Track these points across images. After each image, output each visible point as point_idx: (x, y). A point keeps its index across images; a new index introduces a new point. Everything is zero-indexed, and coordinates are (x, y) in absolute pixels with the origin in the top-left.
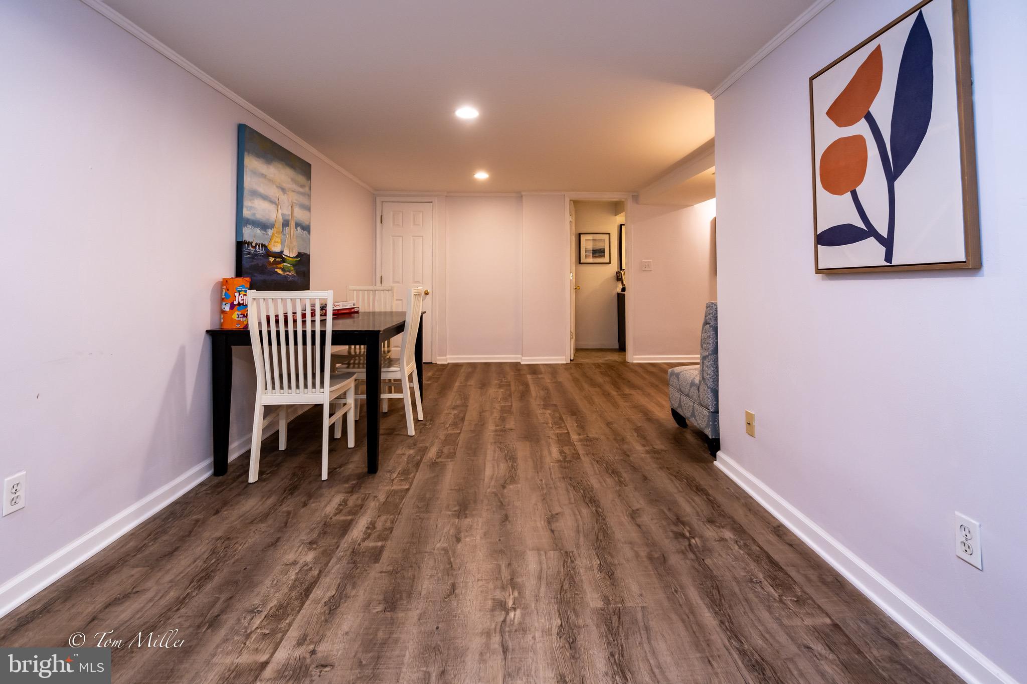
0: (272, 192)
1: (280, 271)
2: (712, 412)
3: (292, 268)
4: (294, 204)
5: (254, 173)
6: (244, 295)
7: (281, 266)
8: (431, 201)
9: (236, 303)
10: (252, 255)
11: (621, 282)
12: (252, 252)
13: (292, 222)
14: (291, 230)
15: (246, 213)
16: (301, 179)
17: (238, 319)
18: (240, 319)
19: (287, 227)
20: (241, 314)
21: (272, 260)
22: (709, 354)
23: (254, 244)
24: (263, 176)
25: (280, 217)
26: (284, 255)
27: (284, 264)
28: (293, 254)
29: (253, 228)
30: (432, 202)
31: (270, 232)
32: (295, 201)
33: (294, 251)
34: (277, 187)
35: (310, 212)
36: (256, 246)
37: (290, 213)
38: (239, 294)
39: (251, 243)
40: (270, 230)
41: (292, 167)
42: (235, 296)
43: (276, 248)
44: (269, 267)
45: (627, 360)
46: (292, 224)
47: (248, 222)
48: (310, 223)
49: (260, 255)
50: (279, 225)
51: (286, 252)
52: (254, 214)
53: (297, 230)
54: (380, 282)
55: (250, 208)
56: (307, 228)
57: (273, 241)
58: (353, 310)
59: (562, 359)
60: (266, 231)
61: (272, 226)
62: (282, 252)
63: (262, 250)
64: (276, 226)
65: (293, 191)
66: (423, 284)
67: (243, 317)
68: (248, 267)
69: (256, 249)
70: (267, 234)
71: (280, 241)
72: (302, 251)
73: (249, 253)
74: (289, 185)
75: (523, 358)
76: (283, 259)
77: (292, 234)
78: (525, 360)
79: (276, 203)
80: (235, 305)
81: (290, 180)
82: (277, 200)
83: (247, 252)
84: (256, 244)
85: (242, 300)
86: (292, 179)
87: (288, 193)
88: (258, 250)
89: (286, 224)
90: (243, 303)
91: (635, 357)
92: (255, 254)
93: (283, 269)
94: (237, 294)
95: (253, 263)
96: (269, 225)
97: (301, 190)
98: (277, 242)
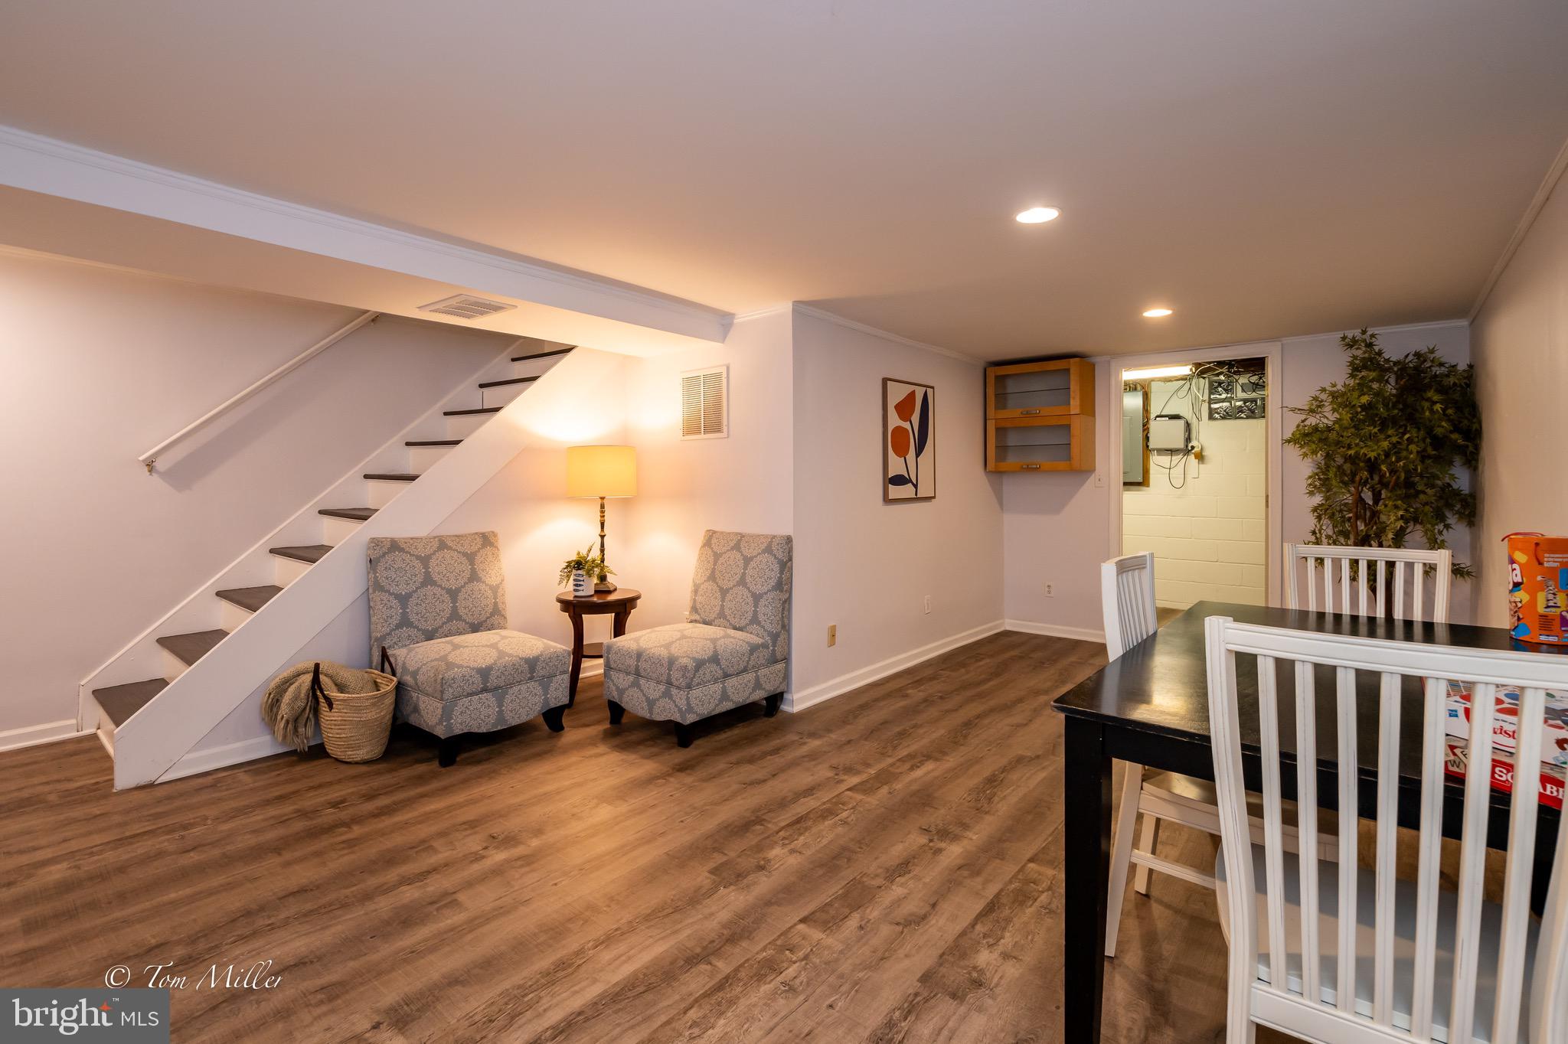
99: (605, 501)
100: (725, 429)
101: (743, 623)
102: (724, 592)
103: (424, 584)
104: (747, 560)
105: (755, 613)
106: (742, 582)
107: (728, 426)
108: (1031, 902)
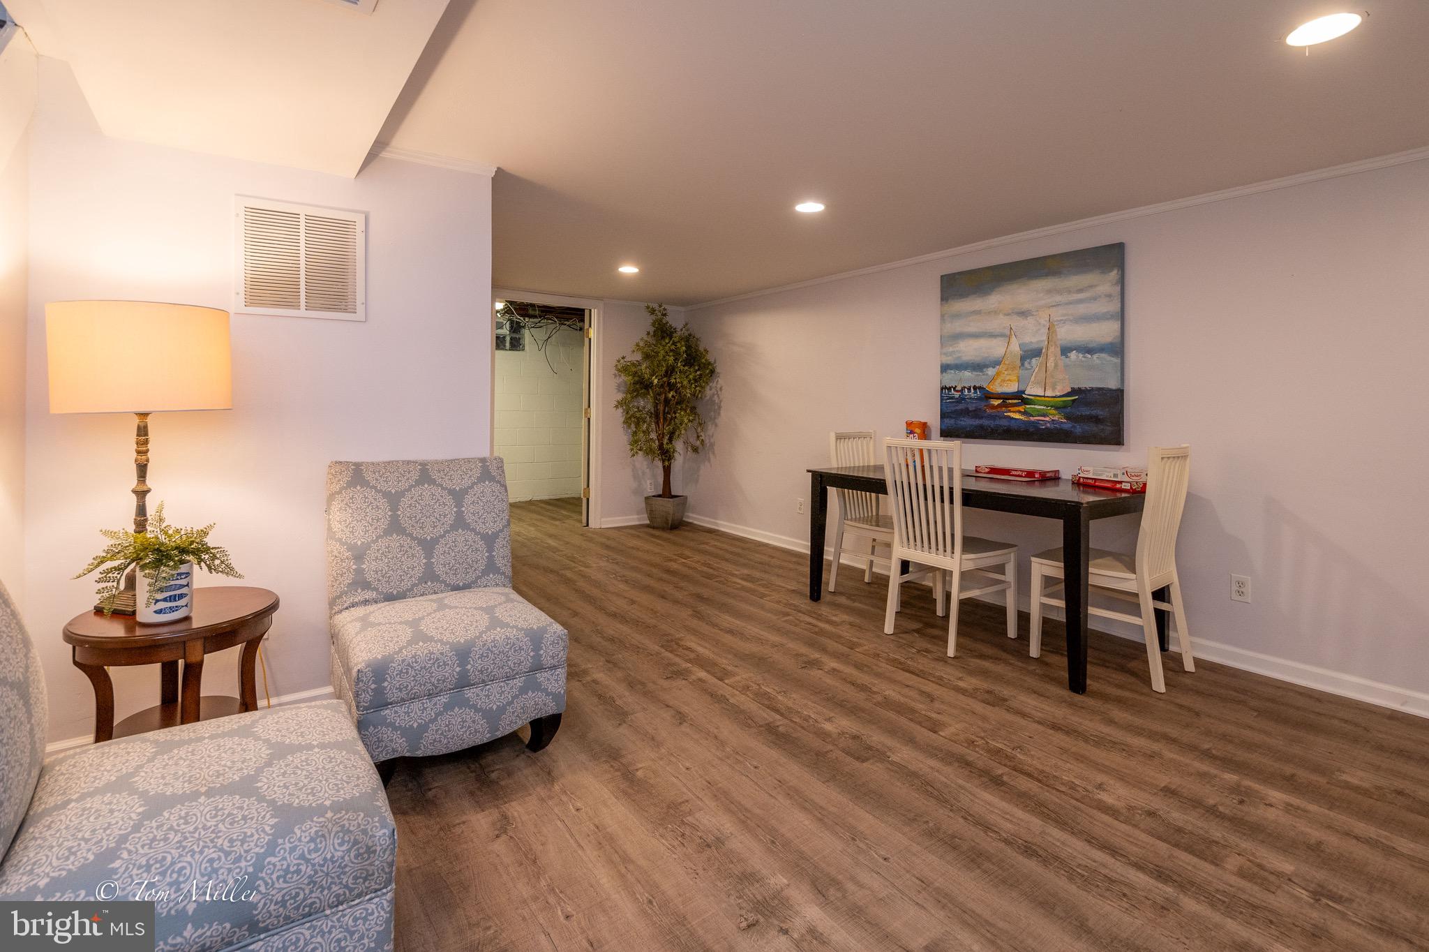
99: (149, 420)
100: (360, 308)
101: (471, 577)
102: (429, 546)
104: (458, 496)
105: (491, 558)
106: (460, 522)
107: (366, 304)
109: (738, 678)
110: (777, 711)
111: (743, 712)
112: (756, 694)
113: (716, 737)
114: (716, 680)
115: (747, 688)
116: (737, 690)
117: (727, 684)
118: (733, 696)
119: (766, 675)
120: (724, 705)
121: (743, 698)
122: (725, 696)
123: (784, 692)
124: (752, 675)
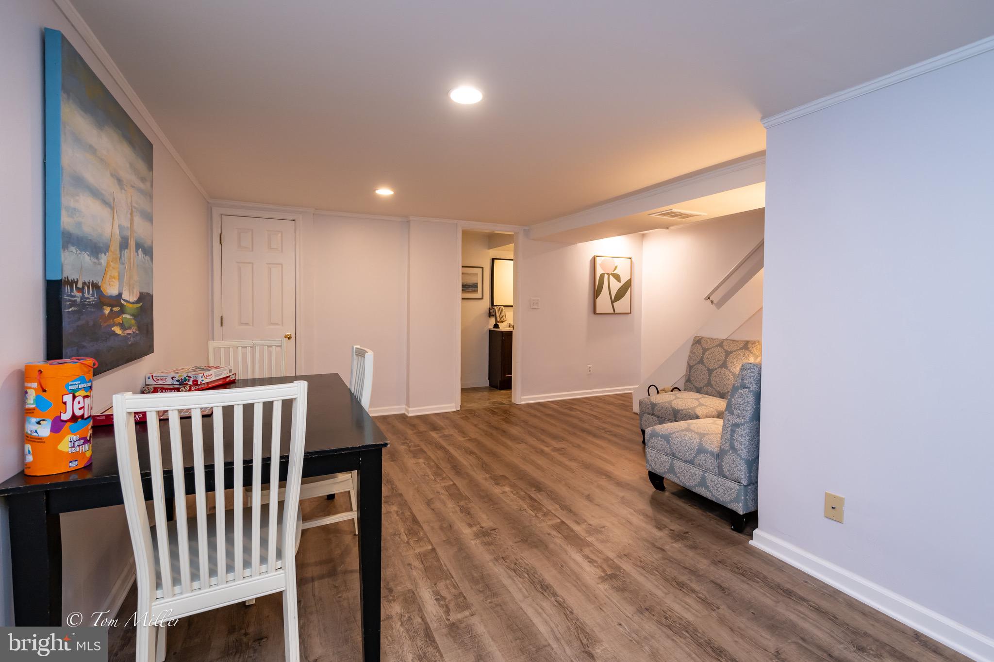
0: (105, 183)
1: (117, 330)
2: (744, 485)
3: (133, 322)
4: (134, 210)
5: (78, 140)
6: (85, 397)
7: (118, 320)
8: (293, 218)
9: (65, 417)
10: (78, 305)
11: (494, 318)
12: (78, 300)
13: (132, 239)
14: (131, 253)
15: (66, 221)
16: (141, 165)
17: (72, 450)
18: (77, 449)
19: (126, 250)
20: (80, 439)
21: (107, 310)
22: (745, 422)
23: (80, 285)
24: (92, 150)
25: (117, 231)
26: (124, 300)
27: (124, 316)
28: (133, 298)
29: (78, 252)
30: (294, 220)
31: (104, 259)
32: (135, 205)
33: (135, 291)
34: (112, 175)
35: (152, 223)
36: (83, 288)
37: (129, 226)
38: (74, 397)
39: (76, 283)
40: (103, 255)
41: (131, 143)
42: (65, 403)
43: (111, 289)
44: (104, 325)
45: (513, 401)
46: (132, 244)
47: (70, 240)
48: (152, 242)
49: (90, 305)
50: (115, 246)
51: (126, 296)
52: (79, 225)
53: (138, 255)
54: (220, 325)
55: (73, 211)
56: (148, 251)
57: (108, 277)
58: (228, 380)
59: (452, 405)
60: (97, 258)
61: (106, 249)
62: (120, 295)
63: (93, 296)
64: (112, 248)
65: (133, 187)
66: (282, 325)
67: (84, 443)
68: (71, 331)
69: (83, 294)
70: (100, 264)
71: (117, 274)
72: (144, 290)
73: (73, 304)
74: (127, 175)
75: (410, 409)
76: (122, 306)
77: (132, 260)
78: (413, 412)
79: (108, 204)
80: (66, 421)
81: (128, 166)
82: (112, 201)
83: (69, 301)
84: (84, 283)
85: (80, 409)
86: (131, 165)
87: (126, 188)
88: (86, 295)
89: (124, 245)
90: (83, 415)
91: (522, 397)
92: (83, 305)
93: (122, 326)
94: (68, 398)
95: (80, 323)
96: (102, 245)
97: (141, 185)
98: (114, 278)
103: (721, 366)
108: (406, 532)
109: (550, 523)
110: (531, 498)
111: (553, 499)
112: (540, 509)
113: (569, 488)
114: (566, 522)
115: (545, 515)
116: (553, 513)
117: (558, 518)
118: (556, 510)
119: (528, 524)
120: (563, 503)
121: (550, 508)
122: (562, 509)
123: (521, 510)
124: (538, 525)
